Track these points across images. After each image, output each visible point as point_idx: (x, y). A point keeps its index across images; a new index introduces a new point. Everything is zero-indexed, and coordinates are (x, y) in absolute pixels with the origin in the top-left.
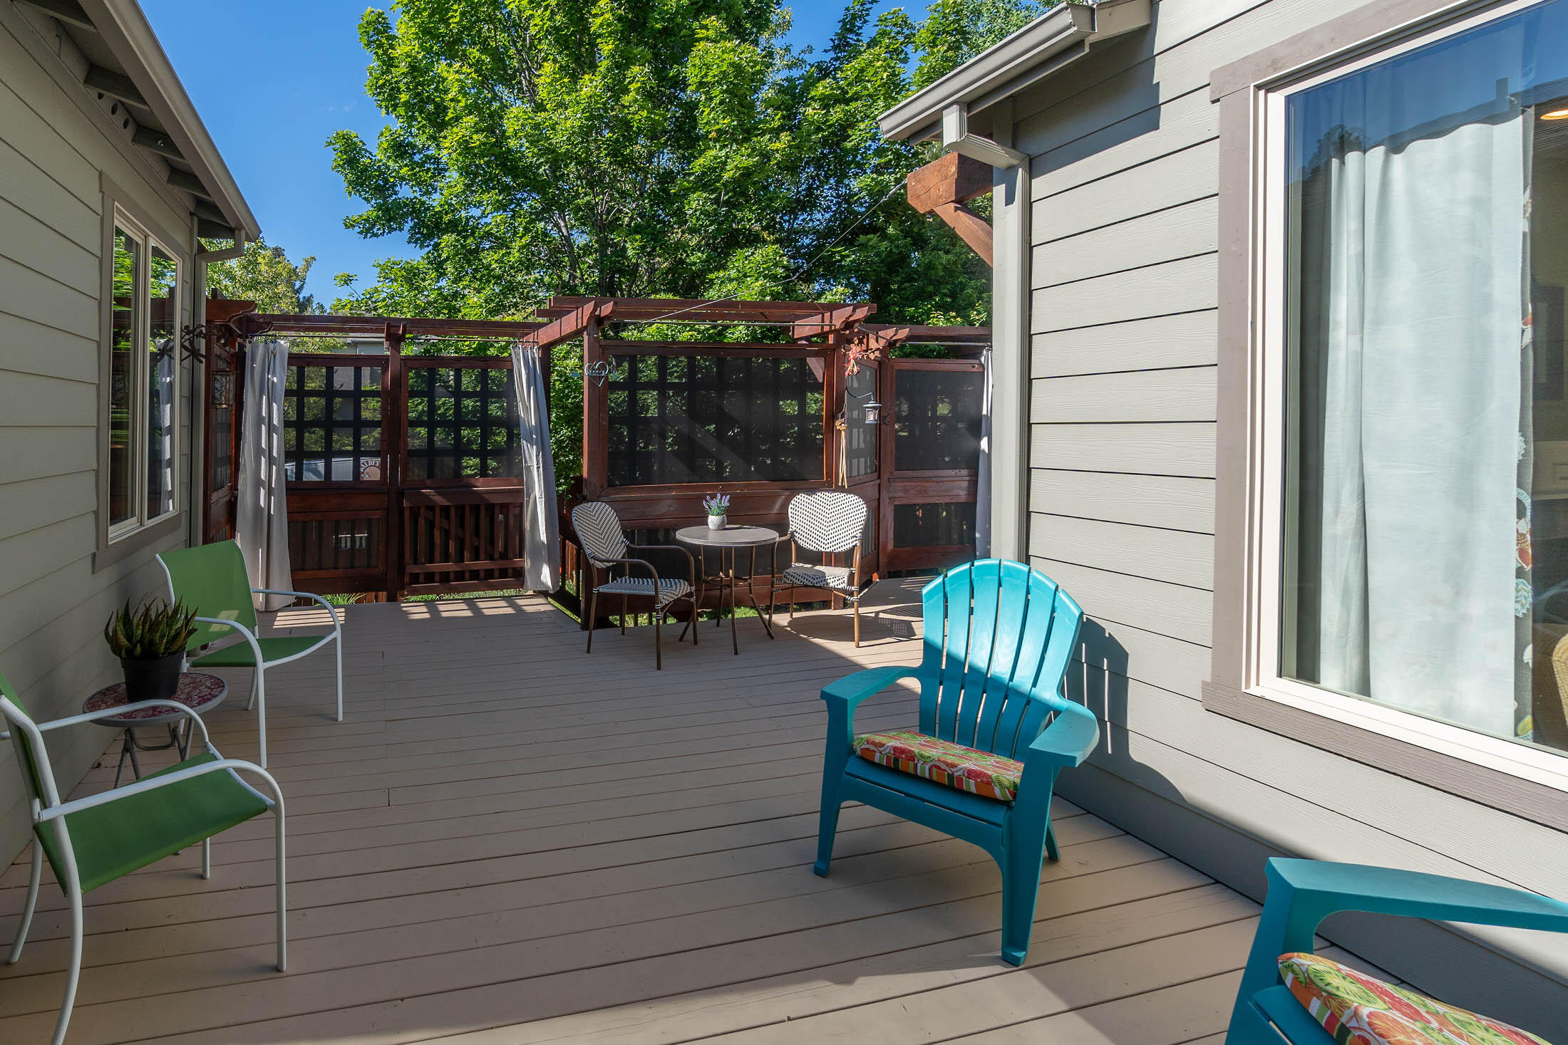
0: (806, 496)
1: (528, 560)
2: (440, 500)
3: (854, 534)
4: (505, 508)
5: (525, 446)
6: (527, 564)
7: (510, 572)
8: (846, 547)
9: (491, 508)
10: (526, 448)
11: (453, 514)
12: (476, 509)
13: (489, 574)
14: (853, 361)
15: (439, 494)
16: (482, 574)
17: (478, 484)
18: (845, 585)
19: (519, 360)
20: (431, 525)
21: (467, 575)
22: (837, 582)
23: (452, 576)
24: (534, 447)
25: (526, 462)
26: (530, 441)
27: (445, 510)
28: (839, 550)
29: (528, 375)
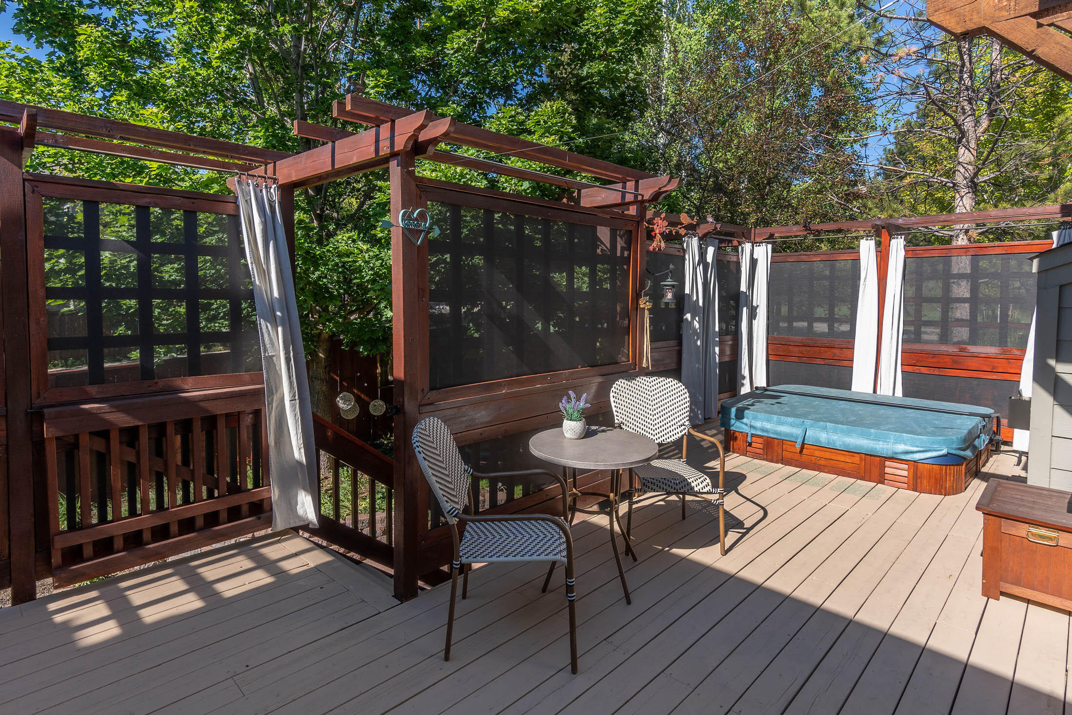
0: (626, 382)
1: (276, 489)
2: (123, 420)
3: (681, 423)
4: (233, 419)
5: (264, 328)
6: (275, 494)
7: (245, 509)
8: (675, 436)
9: (211, 422)
10: (264, 330)
11: (144, 439)
12: (185, 427)
13: (212, 519)
14: (659, 237)
15: (119, 409)
16: (200, 522)
17: (186, 387)
18: (709, 487)
19: (248, 202)
20: (102, 460)
21: (174, 528)
22: (701, 486)
23: (147, 536)
24: (280, 329)
25: (265, 350)
26: (274, 321)
27: (131, 435)
28: (668, 440)
29: (265, 224)
